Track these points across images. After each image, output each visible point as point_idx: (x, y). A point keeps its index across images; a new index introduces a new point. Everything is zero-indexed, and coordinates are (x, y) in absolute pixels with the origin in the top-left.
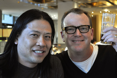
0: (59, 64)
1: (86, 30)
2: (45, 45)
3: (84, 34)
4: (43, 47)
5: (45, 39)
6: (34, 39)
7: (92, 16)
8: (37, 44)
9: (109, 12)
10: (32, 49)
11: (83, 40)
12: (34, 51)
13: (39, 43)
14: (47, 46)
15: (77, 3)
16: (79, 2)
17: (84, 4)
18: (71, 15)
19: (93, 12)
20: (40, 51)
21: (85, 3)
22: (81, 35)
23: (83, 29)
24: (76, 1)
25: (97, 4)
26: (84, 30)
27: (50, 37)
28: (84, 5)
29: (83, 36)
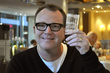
1: (58, 28)
3: (55, 33)
7: (84, 12)
11: (53, 38)
18: (44, 11)
19: (84, 9)
22: (51, 33)
23: (55, 26)
26: (55, 28)
29: (54, 34)
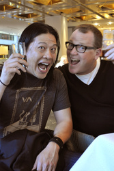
8: (44, 57)
9: (99, 25)
15: (65, 16)
16: (68, 16)
21: (74, 17)
25: (87, 17)
28: (73, 19)
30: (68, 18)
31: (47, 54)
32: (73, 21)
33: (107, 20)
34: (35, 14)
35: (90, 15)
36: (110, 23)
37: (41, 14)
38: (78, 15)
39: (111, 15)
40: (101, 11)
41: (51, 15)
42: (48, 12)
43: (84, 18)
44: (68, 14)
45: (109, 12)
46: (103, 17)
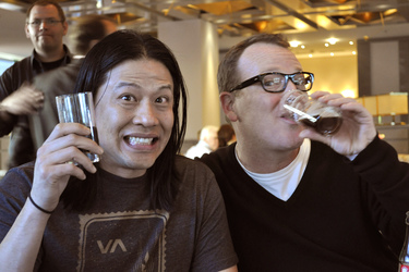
0: (208, 181)
2: (157, 122)
4: (152, 127)
5: (157, 106)
6: (128, 109)
8: (136, 121)
9: (303, 47)
10: (121, 134)
12: (126, 139)
13: (140, 118)
14: (162, 126)
15: (211, 22)
16: (220, 21)
17: (232, 26)
20: (145, 138)
21: (236, 24)
24: (210, 19)
25: (269, 25)
27: (168, 100)
28: (234, 29)
30: (219, 26)
31: (143, 114)
32: (233, 35)
33: (325, 33)
34: (131, 14)
35: (279, 20)
36: (333, 40)
37: (146, 16)
38: (247, 18)
39: (335, 18)
40: (307, 9)
41: (174, 19)
42: (166, 11)
43: (263, 26)
44: (220, 17)
45: (330, 10)
46: (313, 24)
